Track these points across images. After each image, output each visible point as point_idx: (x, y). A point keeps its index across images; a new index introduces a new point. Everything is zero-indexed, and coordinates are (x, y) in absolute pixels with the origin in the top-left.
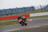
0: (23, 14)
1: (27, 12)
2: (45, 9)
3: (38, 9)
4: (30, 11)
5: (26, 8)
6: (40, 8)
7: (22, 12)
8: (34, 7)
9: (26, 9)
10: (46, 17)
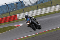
0: (5, 16)
1: (12, 12)
2: (42, 2)
3: (30, 5)
4: (17, 10)
5: (9, 4)
6: (33, 3)
7: (3, 14)
8: (23, 1)
9: (10, 7)
10: (46, 16)
